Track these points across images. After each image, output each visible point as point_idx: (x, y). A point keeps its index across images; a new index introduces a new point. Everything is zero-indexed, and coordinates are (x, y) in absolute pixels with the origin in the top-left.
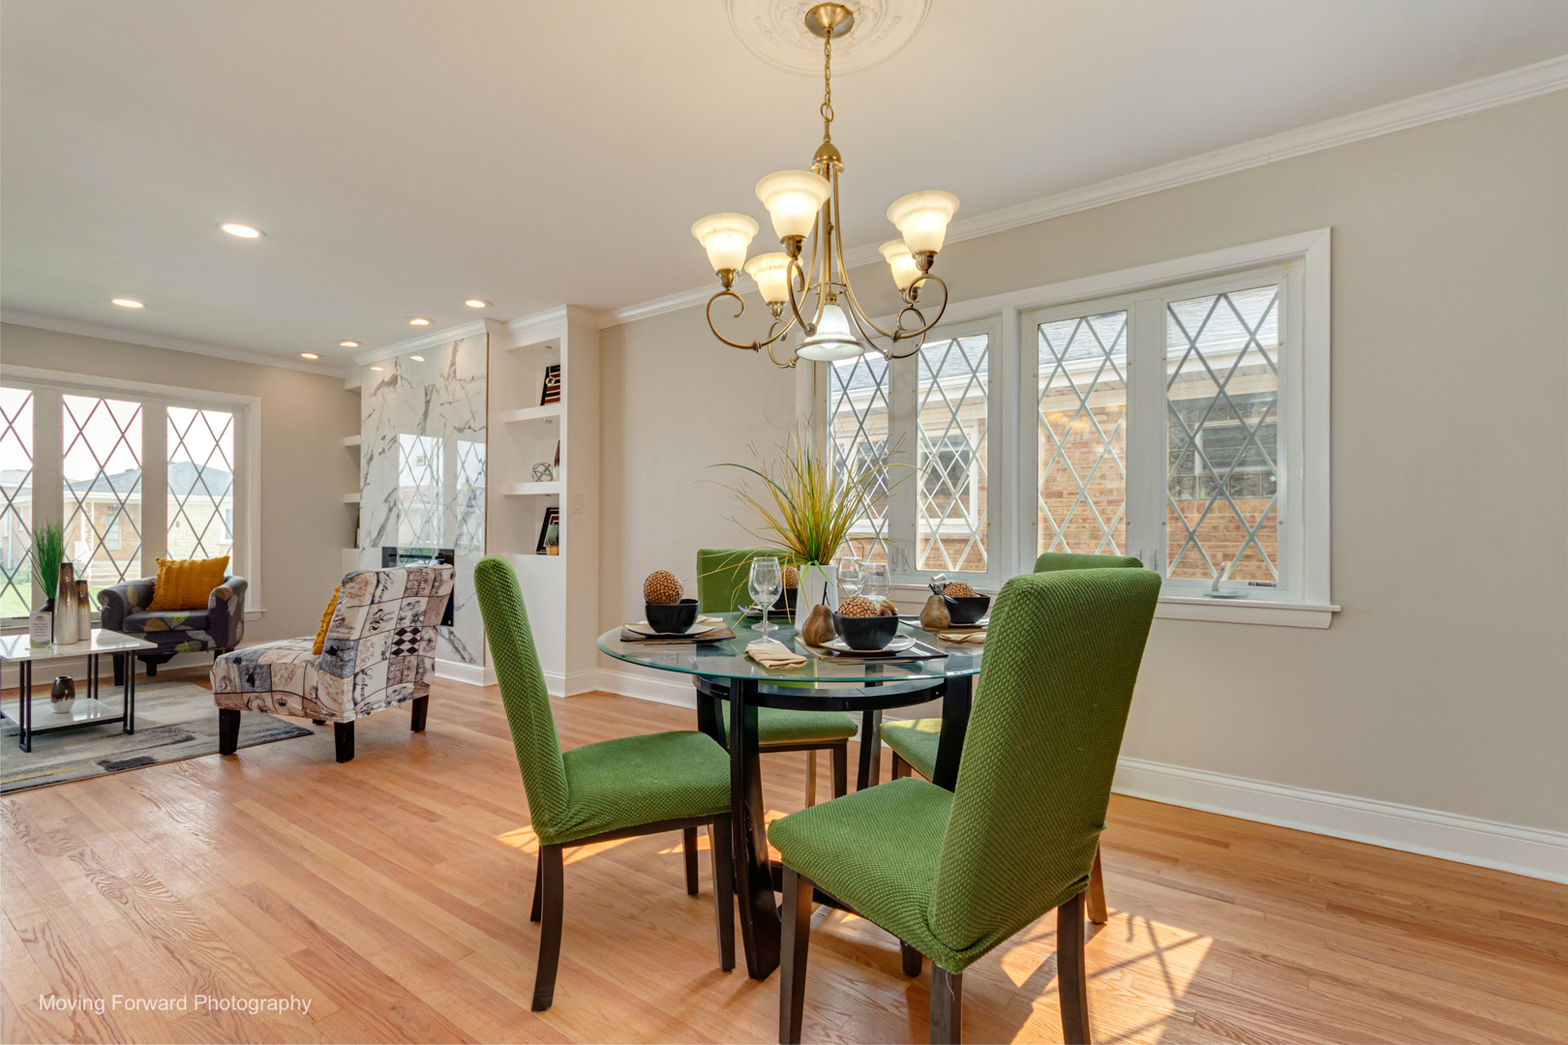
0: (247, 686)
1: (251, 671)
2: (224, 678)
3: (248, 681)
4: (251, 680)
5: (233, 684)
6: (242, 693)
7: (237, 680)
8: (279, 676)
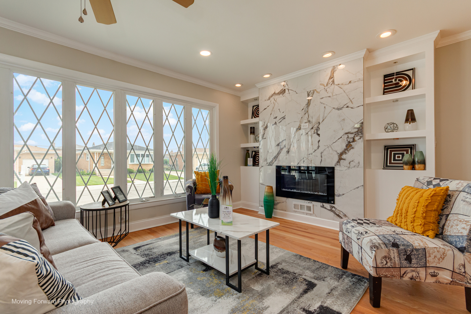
0: (405, 263)
1: (409, 253)
2: (385, 257)
3: (406, 260)
4: (409, 259)
5: (393, 261)
6: (400, 268)
7: (397, 259)
8: (432, 256)
